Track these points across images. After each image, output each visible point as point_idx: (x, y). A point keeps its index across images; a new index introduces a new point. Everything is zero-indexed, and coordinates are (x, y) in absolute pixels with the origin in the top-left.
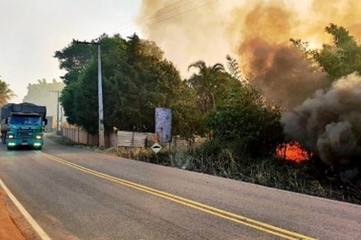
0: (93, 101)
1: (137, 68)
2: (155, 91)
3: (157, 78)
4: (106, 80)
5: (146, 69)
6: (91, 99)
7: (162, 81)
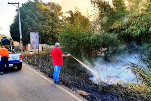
0: (17, 31)
1: (36, 14)
2: (45, 25)
3: (46, 19)
4: (22, 21)
5: (40, 14)
6: (16, 30)
7: (48, 20)
